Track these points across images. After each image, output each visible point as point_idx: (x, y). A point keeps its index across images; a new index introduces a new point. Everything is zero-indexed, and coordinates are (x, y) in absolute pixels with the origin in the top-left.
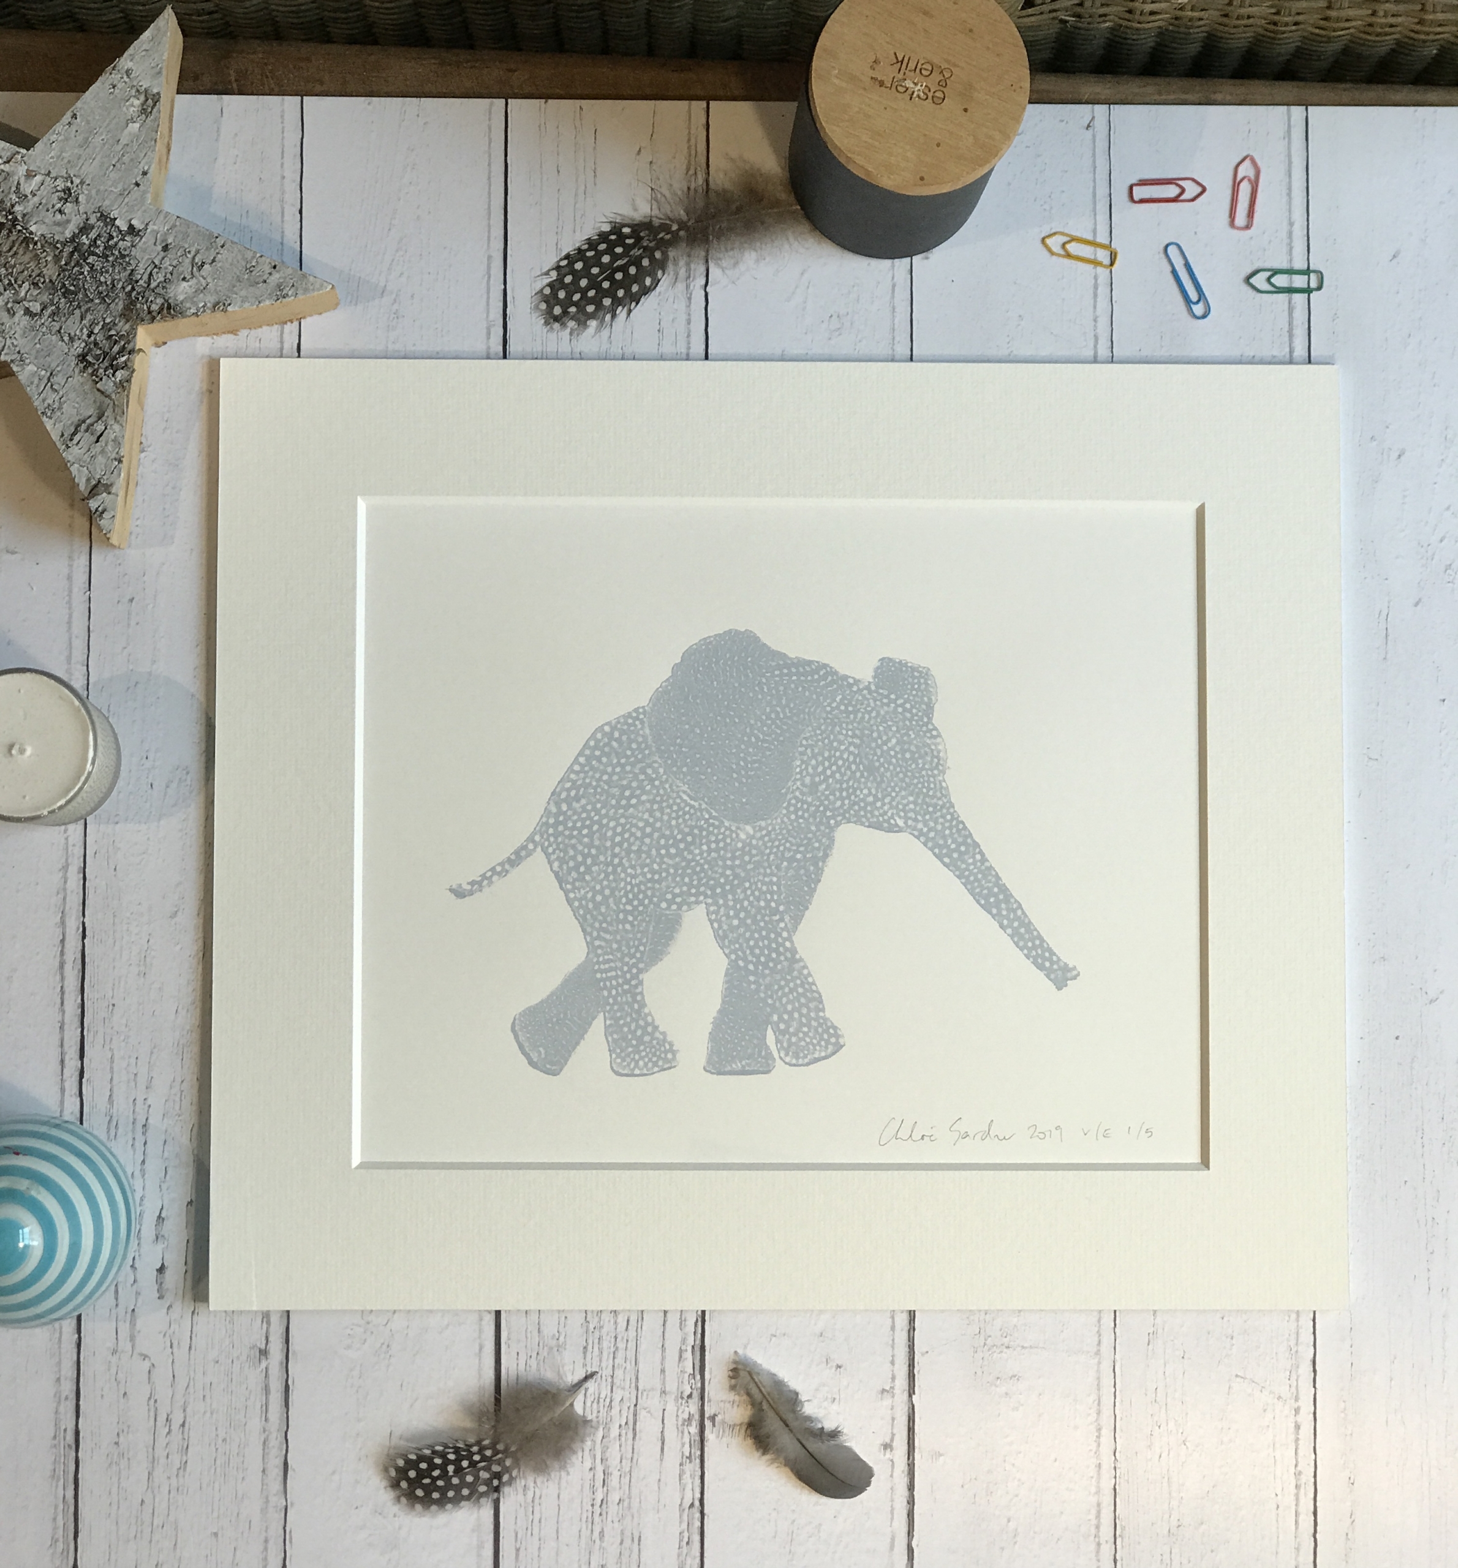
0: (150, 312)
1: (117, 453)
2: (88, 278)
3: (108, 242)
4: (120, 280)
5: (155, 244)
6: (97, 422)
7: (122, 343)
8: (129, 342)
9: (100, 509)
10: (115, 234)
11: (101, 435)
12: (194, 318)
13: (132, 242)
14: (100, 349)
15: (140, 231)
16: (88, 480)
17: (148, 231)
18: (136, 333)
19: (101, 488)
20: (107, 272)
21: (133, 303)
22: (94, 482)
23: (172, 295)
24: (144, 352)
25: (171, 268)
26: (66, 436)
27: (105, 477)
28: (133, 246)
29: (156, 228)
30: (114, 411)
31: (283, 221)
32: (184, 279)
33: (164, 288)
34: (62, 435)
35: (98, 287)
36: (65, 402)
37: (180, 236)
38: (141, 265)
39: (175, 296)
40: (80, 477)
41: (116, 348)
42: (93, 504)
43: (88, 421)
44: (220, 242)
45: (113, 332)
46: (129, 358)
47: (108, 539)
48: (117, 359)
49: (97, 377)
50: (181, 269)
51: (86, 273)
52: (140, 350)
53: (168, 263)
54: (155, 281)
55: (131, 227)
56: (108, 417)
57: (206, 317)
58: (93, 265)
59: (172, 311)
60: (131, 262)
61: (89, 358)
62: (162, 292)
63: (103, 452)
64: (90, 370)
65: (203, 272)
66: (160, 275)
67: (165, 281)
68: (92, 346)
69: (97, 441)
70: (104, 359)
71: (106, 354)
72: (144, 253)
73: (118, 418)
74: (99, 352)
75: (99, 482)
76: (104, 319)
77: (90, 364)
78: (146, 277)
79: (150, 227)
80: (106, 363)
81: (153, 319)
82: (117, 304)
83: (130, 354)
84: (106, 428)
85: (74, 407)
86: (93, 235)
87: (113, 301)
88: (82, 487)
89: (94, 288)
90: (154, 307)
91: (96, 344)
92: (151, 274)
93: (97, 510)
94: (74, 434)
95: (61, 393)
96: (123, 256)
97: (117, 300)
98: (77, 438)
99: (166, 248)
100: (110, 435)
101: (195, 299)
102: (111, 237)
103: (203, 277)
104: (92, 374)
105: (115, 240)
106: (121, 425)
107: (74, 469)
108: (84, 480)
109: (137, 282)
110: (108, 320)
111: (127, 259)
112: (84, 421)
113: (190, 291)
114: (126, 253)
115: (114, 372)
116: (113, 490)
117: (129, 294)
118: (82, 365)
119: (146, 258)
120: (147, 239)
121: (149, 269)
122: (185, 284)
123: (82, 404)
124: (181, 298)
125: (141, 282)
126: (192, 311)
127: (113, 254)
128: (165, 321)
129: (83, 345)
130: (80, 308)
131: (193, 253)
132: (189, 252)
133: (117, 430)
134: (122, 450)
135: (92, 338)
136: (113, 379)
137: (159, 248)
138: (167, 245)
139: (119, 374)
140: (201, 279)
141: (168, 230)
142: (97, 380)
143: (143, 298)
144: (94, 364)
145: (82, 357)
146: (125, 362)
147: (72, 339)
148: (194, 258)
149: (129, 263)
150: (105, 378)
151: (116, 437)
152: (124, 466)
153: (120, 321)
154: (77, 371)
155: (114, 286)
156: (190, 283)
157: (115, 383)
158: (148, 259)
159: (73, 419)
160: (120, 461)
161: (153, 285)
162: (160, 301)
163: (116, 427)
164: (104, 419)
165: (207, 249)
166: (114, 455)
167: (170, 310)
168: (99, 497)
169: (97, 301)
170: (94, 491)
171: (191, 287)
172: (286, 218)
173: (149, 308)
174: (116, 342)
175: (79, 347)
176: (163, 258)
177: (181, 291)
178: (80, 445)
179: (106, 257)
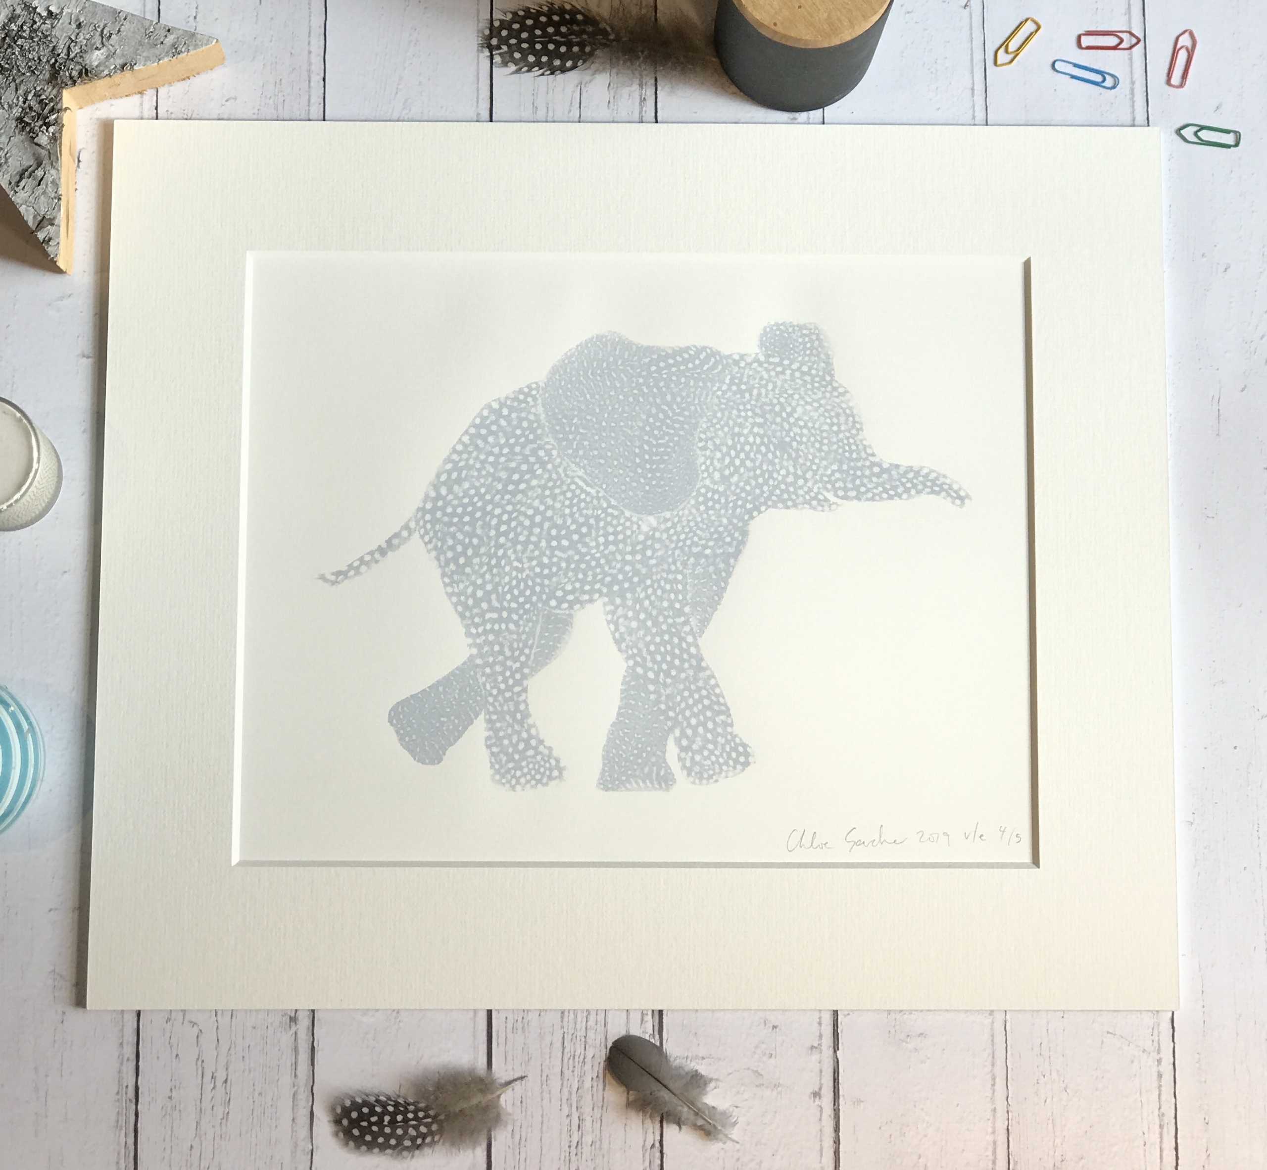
0: (71, 78)
1: (56, 192)
2: (19, 57)
3: (32, 26)
4: (45, 55)
5: (70, 24)
6: (37, 169)
7: (52, 104)
8: (57, 103)
9: (47, 239)
10: (37, 20)
11: (42, 179)
12: (108, 79)
13: (52, 24)
14: (35, 111)
15: (57, 15)
16: (35, 217)
17: (64, 14)
18: (62, 96)
19: (45, 222)
20: (34, 50)
21: (58, 72)
22: (40, 218)
23: (88, 62)
24: (69, 109)
25: (85, 41)
26: (13, 183)
27: (48, 213)
28: (53, 27)
29: (69, 11)
30: (50, 159)
31: (309, 87)
32: (97, 48)
33: (81, 57)
34: (10, 183)
35: (27, 63)
36: (10, 157)
37: (90, 15)
38: (61, 42)
39: (91, 63)
40: (28, 215)
41: (46, 111)
42: (41, 236)
43: (29, 170)
44: (122, 16)
45: (43, 97)
46: (58, 116)
47: (56, 262)
48: (48, 117)
49: (34, 133)
50: (93, 41)
51: (17, 53)
52: (66, 109)
53: (82, 37)
54: (73, 52)
55: (50, 13)
56: (45, 164)
57: (118, 77)
58: (22, 46)
59: (89, 74)
60: (53, 40)
61: (26, 119)
62: (80, 60)
63: (44, 193)
64: (28, 129)
65: (111, 42)
66: (77, 48)
67: (81, 52)
68: (28, 110)
69: (39, 185)
70: (38, 119)
71: (39, 115)
72: (62, 32)
73: (54, 164)
74: (33, 114)
75: (44, 217)
76: (35, 88)
77: (28, 124)
78: (65, 51)
79: (65, 11)
80: (40, 123)
81: (74, 83)
82: (44, 75)
83: (58, 112)
84: (45, 173)
85: (18, 161)
86: (19, 22)
87: (41, 73)
88: (30, 223)
89: (24, 64)
90: (75, 73)
91: (31, 108)
92: (69, 48)
93: (44, 240)
94: (19, 181)
95: (6, 150)
96: (46, 37)
97: (44, 72)
98: (22, 184)
99: (79, 26)
100: (49, 178)
101: (107, 63)
102: (35, 22)
103: (111, 45)
104: (30, 132)
105: (38, 24)
106: (58, 170)
107: (22, 209)
108: (31, 217)
109: (59, 55)
110: (38, 89)
111: (49, 38)
112: (26, 170)
113: (102, 57)
114: (48, 33)
115: (48, 128)
116: (56, 222)
117: (53, 65)
118: (20, 126)
119: (65, 35)
120: (64, 20)
121: (67, 44)
122: (97, 52)
123: (24, 157)
124: (95, 63)
125: (62, 55)
126: (106, 72)
127: (37, 36)
128: (85, 83)
129: (20, 110)
130: (15, 81)
131: (101, 27)
132: (99, 27)
133: (54, 174)
134: (59, 189)
135: (27, 104)
136: (47, 134)
137: (74, 26)
138: (80, 24)
139: (51, 129)
140: (110, 47)
141: (79, 12)
142: (34, 136)
143: (65, 66)
144: (30, 124)
145: (20, 120)
146: (56, 119)
147: (10, 107)
148: (102, 31)
149: (51, 41)
150: (40, 133)
151: (53, 179)
152: (63, 203)
153: (48, 88)
154: (17, 132)
155: (40, 60)
156: (102, 51)
157: (48, 137)
158: (66, 37)
159: (18, 170)
160: (59, 199)
161: (72, 55)
162: (78, 67)
163: (53, 172)
164: (42, 166)
165: (113, 23)
166: (53, 195)
167: (86, 73)
168: (45, 229)
169: (28, 74)
170: (40, 225)
171: (102, 54)
172: (312, 84)
173: (70, 75)
174: (46, 104)
175: (17, 112)
176: (78, 34)
177: (95, 58)
178: (25, 190)
179: (32, 38)
